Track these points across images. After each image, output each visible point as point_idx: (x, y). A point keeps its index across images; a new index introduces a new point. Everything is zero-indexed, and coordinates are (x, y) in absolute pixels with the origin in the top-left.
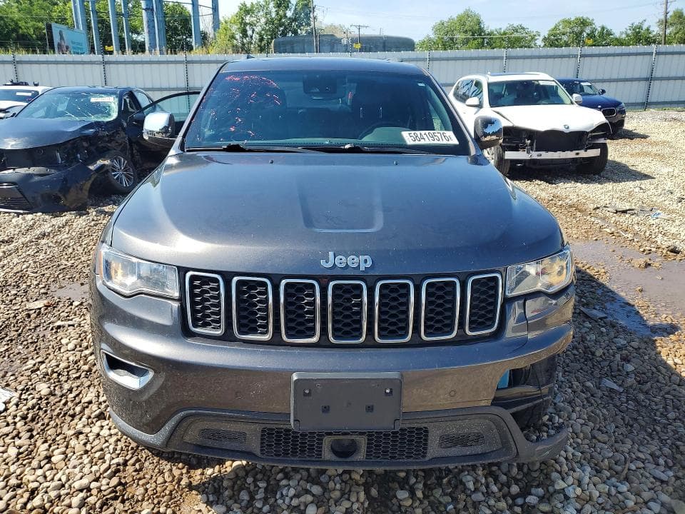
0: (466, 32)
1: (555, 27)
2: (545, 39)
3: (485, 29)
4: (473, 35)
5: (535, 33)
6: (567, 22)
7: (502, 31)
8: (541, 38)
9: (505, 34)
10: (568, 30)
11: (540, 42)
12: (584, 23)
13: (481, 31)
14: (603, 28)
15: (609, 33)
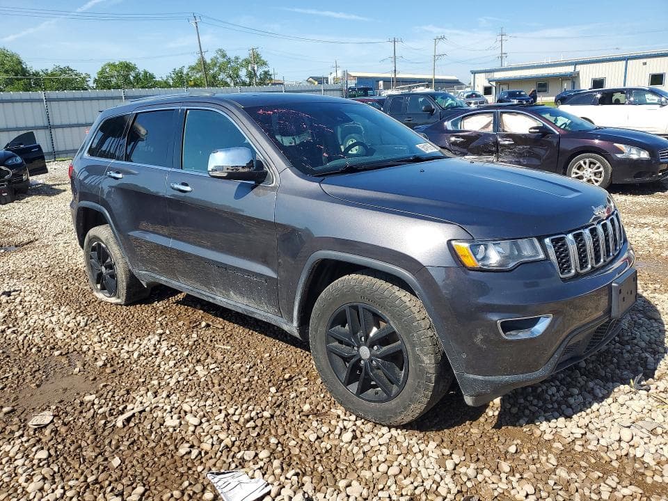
0: (7, 72)
1: (102, 71)
2: (96, 81)
3: (28, 69)
4: (16, 75)
5: (84, 75)
6: (113, 66)
7: (49, 72)
8: (92, 81)
9: (53, 75)
10: (116, 73)
11: (91, 84)
12: (128, 67)
13: (24, 72)
14: (146, 73)
15: (152, 77)
